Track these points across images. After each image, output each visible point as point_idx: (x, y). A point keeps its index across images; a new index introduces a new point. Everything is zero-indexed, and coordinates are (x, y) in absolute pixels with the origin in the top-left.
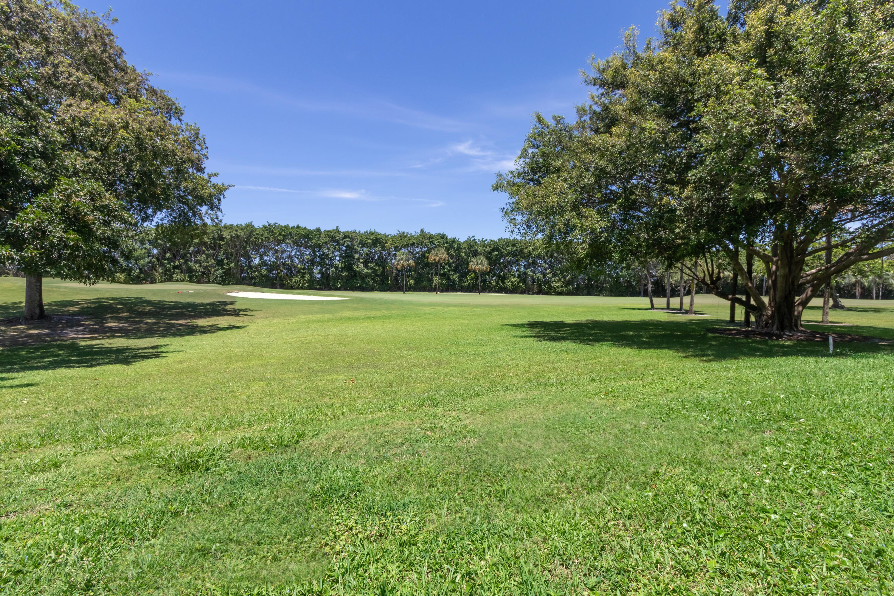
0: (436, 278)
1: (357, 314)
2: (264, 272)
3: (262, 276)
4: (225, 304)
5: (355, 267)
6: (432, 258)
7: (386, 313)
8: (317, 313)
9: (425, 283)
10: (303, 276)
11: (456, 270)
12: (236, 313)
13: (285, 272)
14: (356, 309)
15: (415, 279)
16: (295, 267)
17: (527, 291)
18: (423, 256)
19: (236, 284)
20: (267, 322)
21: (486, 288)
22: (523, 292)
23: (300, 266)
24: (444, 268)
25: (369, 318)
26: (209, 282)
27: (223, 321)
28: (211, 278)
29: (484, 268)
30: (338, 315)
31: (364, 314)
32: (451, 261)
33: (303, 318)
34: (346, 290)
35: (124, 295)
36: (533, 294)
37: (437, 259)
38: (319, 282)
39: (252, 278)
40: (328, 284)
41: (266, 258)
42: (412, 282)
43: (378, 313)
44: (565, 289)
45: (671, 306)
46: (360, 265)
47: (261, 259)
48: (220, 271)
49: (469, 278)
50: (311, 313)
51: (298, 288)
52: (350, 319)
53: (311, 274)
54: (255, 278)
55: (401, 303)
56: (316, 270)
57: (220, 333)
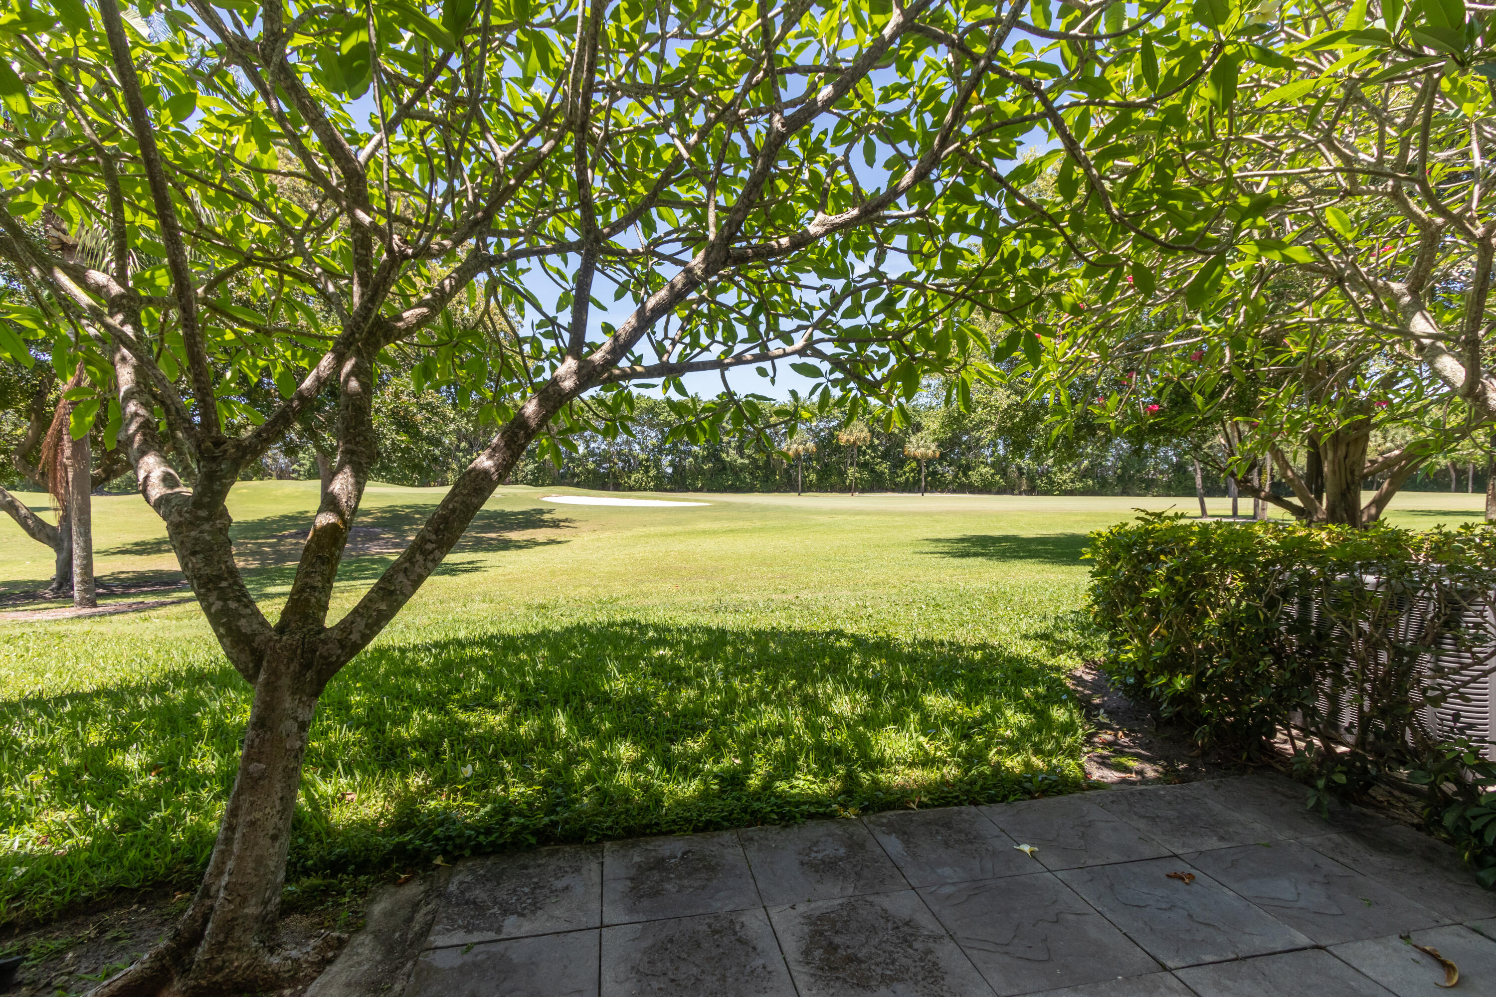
0: (851, 471)
1: (716, 526)
2: (591, 466)
3: (589, 472)
4: (541, 512)
5: (724, 455)
6: (844, 437)
7: (759, 524)
8: (661, 524)
9: (834, 479)
10: (647, 472)
11: (885, 456)
12: (555, 524)
13: (621, 464)
14: (716, 519)
15: (818, 473)
16: (635, 458)
17: (1009, 489)
18: (832, 435)
19: (553, 484)
20: (594, 536)
21: (936, 484)
22: (1001, 491)
23: (642, 456)
24: (865, 453)
25: (732, 531)
26: (516, 482)
27: (541, 534)
28: (520, 476)
29: (930, 452)
30: (689, 528)
31: (726, 525)
32: (876, 442)
33: (642, 530)
34: (710, 491)
35: (420, 502)
36: (1020, 494)
37: (852, 439)
38: (671, 478)
39: (574, 475)
40: (684, 483)
41: (592, 445)
42: (813, 477)
43: (746, 525)
44: (1079, 485)
45: (1240, 513)
46: (732, 452)
47: (588, 447)
48: (531, 467)
49: (907, 469)
50: (653, 524)
51: (639, 490)
52: (704, 532)
53: (658, 466)
54: (578, 475)
55: (787, 510)
56: (666, 461)
57: (538, 548)
